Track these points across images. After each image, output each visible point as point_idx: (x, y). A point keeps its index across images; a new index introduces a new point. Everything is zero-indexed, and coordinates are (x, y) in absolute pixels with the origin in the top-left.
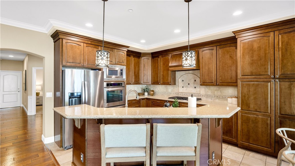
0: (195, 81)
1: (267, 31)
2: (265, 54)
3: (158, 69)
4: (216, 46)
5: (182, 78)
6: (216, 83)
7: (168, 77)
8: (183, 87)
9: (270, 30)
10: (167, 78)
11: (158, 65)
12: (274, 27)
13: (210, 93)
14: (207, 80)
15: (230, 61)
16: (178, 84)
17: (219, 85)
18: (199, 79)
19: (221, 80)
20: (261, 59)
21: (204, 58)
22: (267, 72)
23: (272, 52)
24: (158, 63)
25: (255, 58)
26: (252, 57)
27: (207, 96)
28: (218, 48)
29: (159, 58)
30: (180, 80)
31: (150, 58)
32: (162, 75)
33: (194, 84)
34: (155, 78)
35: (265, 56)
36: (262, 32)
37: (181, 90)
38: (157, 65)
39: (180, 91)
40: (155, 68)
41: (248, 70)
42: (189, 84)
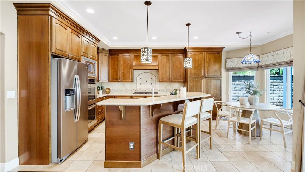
0: (152, 78)
1: (202, 51)
2: (201, 63)
3: (118, 67)
4: (171, 54)
5: (141, 76)
6: (170, 80)
7: (130, 75)
8: (141, 84)
9: (203, 50)
10: (128, 76)
11: (118, 63)
12: (205, 50)
13: (163, 88)
14: (164, 78)
15: (180, 65)
16: (136, 82)
17: (172, 82)
18: (155, 77)
19: (174, 78)
20: (199, 66)
21: (162, 61)
22: (201, 73)
23: (204, 63)
24: (117, 61)
25: (196, 65)
26: (195, 64)
27: (161, 90)
28: (172, 56)
29: (119, 56)
30: (138, 78)
31: (108, 55)
32: (123, 73)
33: (151, 81)
34: (113, 75)
35: (201, 64)
36: (200, 50)
37: (139, 86)
38: (116, 63)
39: (138, 88)
40: (114, 66)
41: (193, 72)
42: (146, 81)
